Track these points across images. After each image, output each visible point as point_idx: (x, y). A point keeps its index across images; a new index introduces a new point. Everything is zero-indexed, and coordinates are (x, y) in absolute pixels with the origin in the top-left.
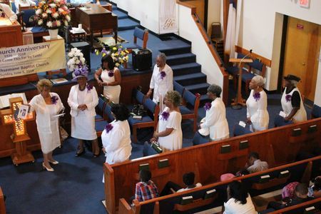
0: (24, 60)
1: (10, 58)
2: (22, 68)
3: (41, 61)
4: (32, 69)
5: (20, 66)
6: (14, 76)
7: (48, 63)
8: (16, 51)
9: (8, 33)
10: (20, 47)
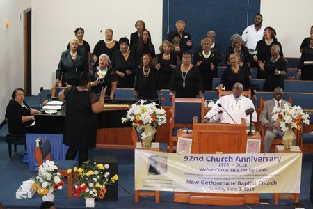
0: (243, 173)
1: (225, 168)
2: (239, 184)
3: (265, 179)
4: (253, 186)
5: (236, 181)
6: (227, 192)
7: (275, 182)
8: (234, 160)
9: (228, 133)
10: (241, 156)
